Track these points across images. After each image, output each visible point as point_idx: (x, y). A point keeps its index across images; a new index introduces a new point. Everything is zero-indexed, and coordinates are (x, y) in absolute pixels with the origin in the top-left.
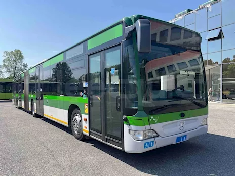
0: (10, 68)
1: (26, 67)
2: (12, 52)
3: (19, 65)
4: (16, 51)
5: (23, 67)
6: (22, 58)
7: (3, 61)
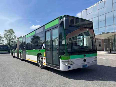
0: (7, 38)
1: (15, 37)
2: (8, 30)
3: (12, 37)
4: (10, 29)
5: (14, 38)
6: (13, 33)
7: (4, 34)
